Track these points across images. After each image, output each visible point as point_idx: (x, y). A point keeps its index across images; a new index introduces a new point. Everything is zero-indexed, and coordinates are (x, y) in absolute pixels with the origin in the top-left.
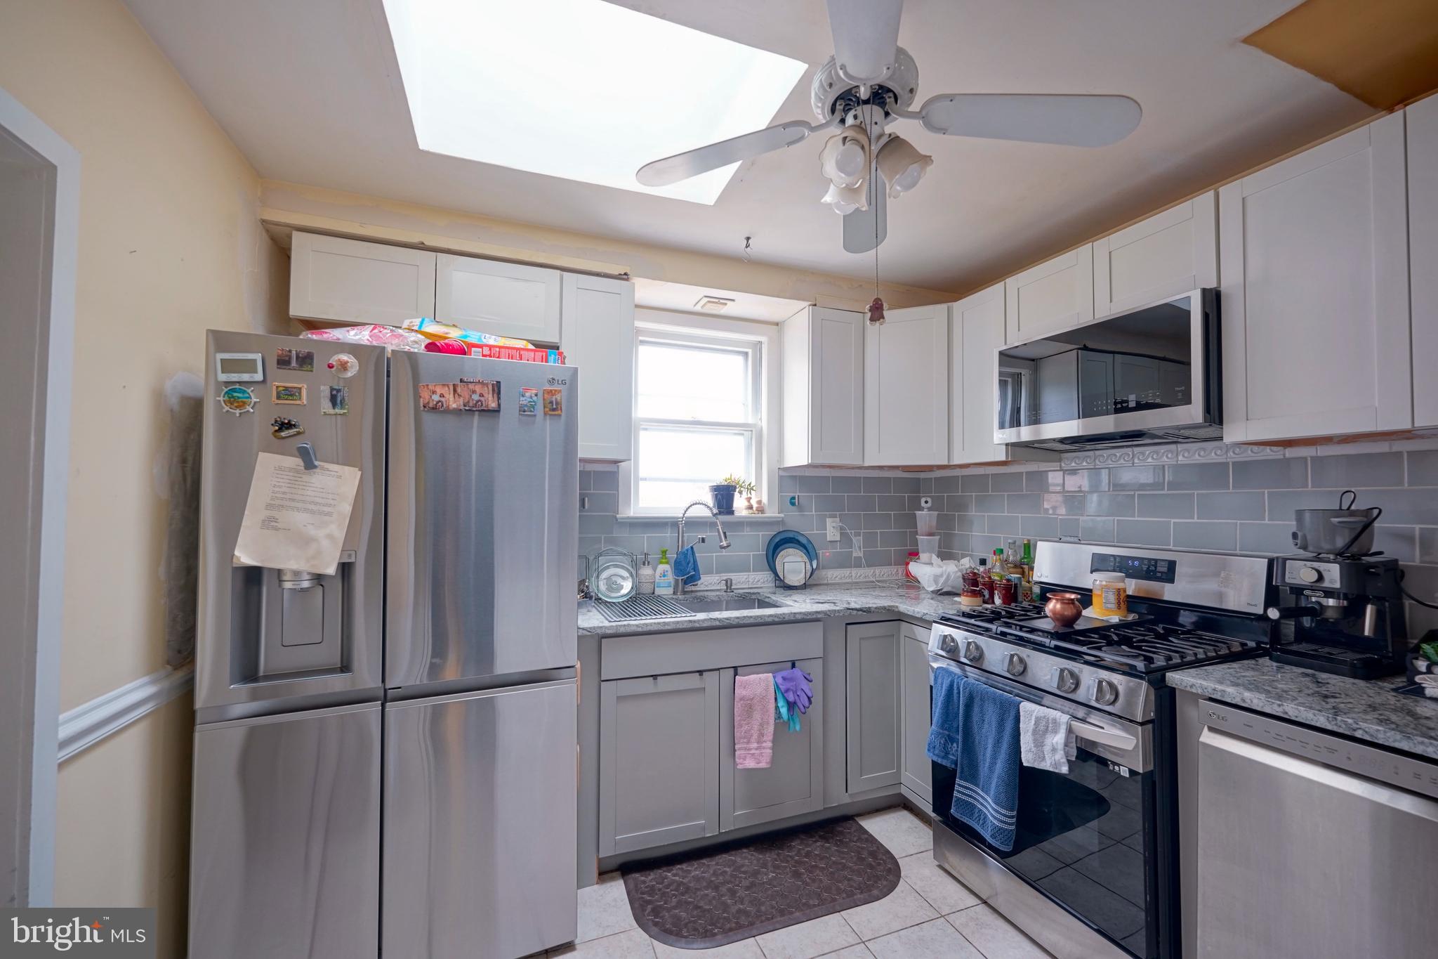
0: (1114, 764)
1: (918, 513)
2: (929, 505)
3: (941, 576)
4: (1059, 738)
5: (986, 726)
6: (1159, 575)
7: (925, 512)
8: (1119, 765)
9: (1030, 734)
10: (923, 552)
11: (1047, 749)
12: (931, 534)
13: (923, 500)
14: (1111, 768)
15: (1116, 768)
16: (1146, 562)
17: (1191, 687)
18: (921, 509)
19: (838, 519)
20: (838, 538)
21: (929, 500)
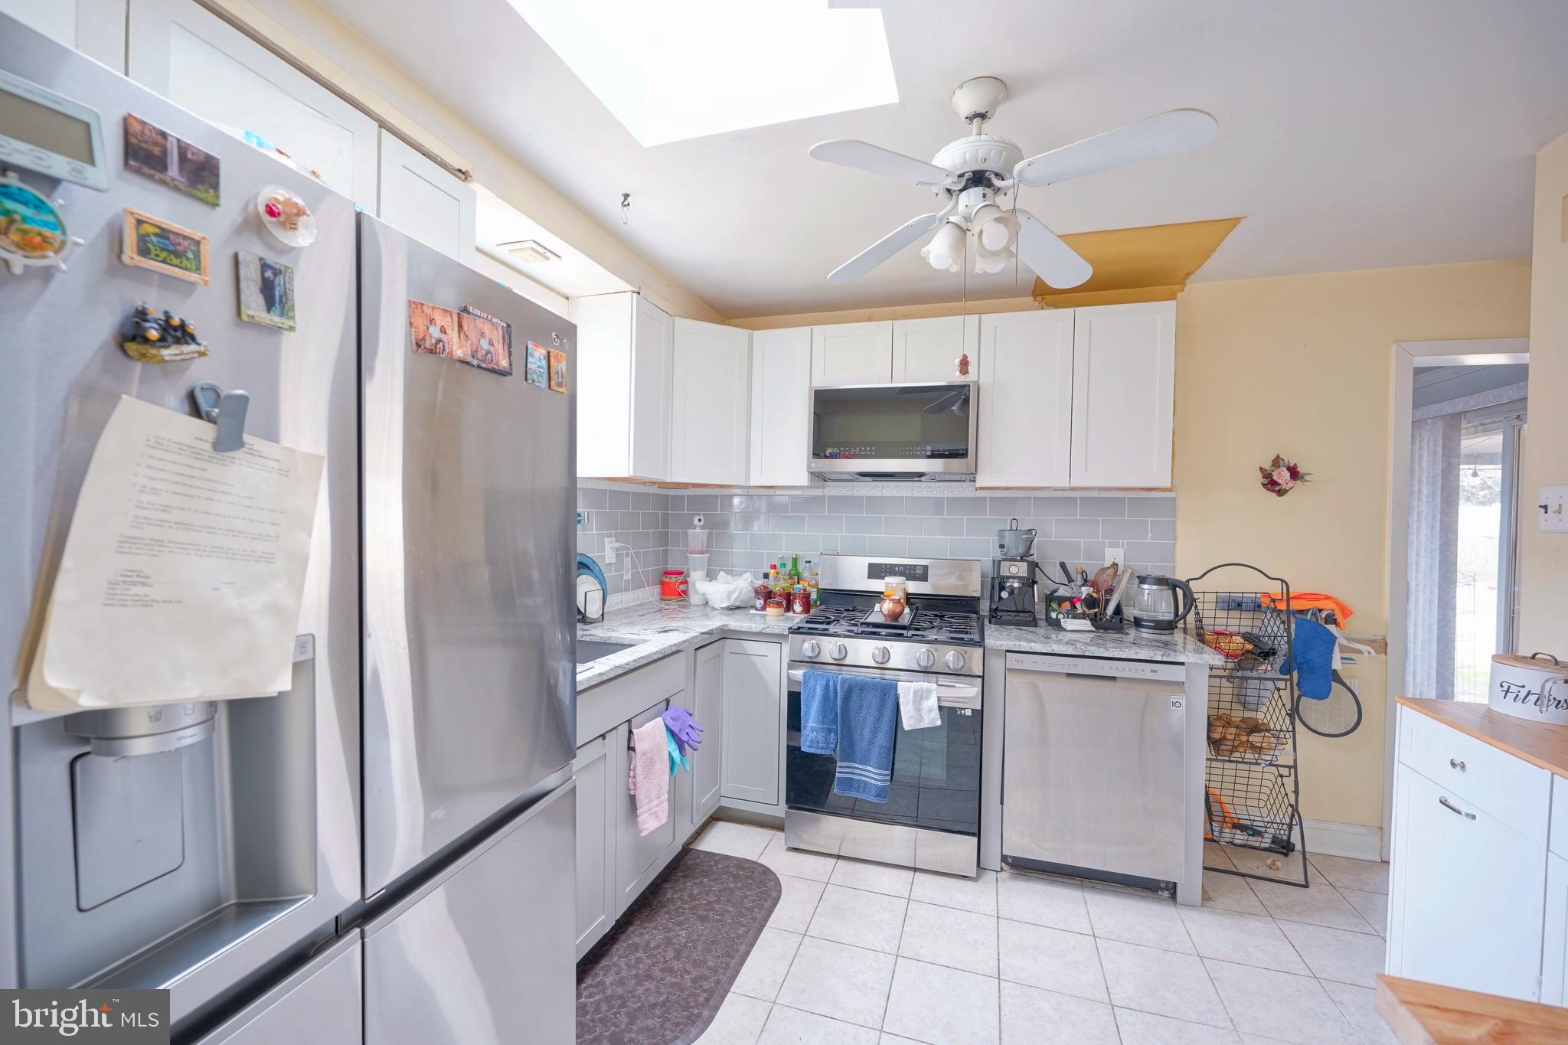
0: (961, 709)
1: (690, 531)
2: (702, 523)
3: (734, 592)
4: (933, 702)
5: (864, 711)
6: (917, 576)
7: (698, 530)
8: (964, 709)
9: (911, 704)
10: (695, 570)
11: (924, 712)
12: (702, 553)
13: (696, 519)
14: (959, 713)
15: (963, 711)
16: (908, 567)
17: (1001, 646)
18: (695, 527)
19: (614, 539)
20: (614, 561)
21: (702, 518)
